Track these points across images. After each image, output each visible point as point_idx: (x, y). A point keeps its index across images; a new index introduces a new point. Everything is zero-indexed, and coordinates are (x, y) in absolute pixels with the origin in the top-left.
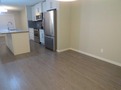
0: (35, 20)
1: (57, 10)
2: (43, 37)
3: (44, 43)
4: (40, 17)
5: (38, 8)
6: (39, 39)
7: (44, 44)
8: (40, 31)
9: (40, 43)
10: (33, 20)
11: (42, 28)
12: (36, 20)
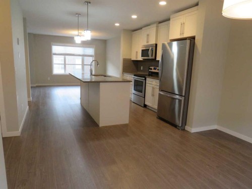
0: (137, 58)
2: (153, 95)
4: (150, 52)
5: (148, 35)
6: (144, 97)
7: (156, 111)
8: (147, 82)
9: (145, 106)
10: (134, 58)
12: (140, 58)
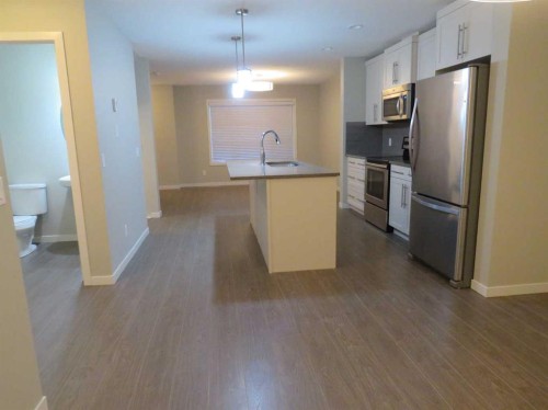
0: (375, 119)
1: (492, 61)
2: (404, 204)
3: (407, 231)
4: (399, 105)
5: (395, 65)
6: (388, 210)
7: (407, 239)
8: (392, 174)
9: (390, 230)
10: (370, 122)
11: (406, 158)
12: (381, 121)
